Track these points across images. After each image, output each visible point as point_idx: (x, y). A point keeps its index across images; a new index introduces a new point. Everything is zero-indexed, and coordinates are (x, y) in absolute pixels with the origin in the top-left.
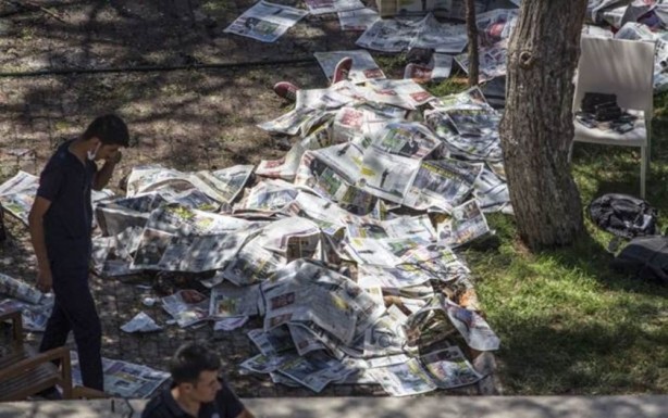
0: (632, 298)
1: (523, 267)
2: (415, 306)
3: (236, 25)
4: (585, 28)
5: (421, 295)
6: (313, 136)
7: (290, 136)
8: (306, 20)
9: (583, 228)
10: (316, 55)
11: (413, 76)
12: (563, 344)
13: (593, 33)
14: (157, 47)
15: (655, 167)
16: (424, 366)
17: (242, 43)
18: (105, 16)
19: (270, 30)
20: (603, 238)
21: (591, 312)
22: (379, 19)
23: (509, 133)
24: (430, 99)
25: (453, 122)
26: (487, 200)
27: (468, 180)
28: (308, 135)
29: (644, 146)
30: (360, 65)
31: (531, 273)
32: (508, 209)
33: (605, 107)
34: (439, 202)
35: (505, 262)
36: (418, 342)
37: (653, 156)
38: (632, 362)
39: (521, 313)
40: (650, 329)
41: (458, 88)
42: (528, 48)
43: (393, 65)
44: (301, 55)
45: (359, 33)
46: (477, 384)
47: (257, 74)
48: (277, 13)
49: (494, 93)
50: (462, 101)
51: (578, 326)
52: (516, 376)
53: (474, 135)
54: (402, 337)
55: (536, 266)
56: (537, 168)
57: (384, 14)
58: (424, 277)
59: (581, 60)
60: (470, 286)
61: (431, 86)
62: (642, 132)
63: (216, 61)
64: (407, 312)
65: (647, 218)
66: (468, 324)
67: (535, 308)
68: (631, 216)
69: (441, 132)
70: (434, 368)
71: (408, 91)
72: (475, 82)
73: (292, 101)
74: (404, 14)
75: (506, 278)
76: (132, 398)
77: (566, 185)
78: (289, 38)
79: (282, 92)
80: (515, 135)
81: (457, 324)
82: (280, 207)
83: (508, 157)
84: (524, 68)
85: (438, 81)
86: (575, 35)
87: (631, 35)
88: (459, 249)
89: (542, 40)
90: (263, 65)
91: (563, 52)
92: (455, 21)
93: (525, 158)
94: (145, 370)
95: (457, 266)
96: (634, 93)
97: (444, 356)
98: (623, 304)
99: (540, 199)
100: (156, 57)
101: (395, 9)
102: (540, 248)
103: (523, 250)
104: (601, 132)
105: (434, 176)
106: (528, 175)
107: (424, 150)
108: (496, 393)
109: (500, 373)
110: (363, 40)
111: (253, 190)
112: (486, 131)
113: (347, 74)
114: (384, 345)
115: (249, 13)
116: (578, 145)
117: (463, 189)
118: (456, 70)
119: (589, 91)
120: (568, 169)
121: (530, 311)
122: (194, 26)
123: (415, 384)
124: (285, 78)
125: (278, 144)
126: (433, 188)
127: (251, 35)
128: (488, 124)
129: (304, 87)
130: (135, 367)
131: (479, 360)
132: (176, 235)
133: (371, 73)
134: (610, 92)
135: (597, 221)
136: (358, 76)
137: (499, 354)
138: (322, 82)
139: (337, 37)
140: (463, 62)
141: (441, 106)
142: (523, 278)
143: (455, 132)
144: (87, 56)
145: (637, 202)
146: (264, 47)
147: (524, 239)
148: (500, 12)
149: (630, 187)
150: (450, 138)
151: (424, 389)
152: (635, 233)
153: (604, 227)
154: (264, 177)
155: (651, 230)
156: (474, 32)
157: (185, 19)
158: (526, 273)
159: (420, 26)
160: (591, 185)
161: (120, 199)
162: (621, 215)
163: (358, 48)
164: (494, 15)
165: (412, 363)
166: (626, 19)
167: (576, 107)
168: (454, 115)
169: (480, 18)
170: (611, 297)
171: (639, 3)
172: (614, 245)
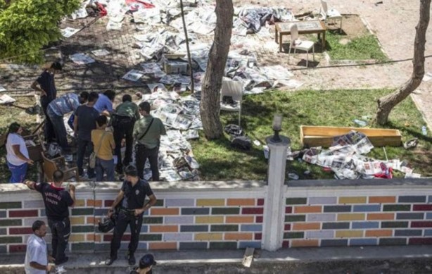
0: (237, 154)
1: (206, 145)
2: (176, 156)
3: (125, 76)
4: (224, 78)
5: (177, 153)
8: (145, 74)
9: (223, 134)
10: (148, 85)
11: (175, 90)
12: (217, 167)
13: (226, 79)
14: (104, 81)
15: (243, 116)
16: (178, 173)
17: (127, 81)
18: (89, 72)
19: (135, 77)
20: (228, 137)
21: (225, 157)
22: (165, 74)
23: (202, 107)
24: (180, 97)
25: (187, 104)
26: (196, 126)
27: (191, 120)
29: (240, 111)
30: (161, 87)
31: (208, 146)
32: (202, 129)
33: (229, 100)
34: (183, 126)
35: (200, 143)
36: (177, 166)
37: (242, 114)
38: (235, 171)
39: (205, 158)
40: (241, 162)
41: (188, 94)
42: (207, 83)
43: (169, 87)
44: (144, 85)
45: (160, 78)
46: (192, 178)
47: (131, 89)
48: (137, 73)
49: (198, 95)
50: (189, 98)
51: (221, 162)
52: (204, 175)
53: (193, 107)
54: (172, 165)
55: (209, 144)
56: (210, 117)
57: (167, 73)
58: (178, 148)
59: (222, 86)
60: (191, 150)
61: (180, 93)
62: (239, 107)
63: (119, 86)
64: (173, 158)
65: (241, 131)
66: (190, 161)
67: (209, 156)
68: (236, 130)
69: (183, 106)
70: (181, 173)
71: (174, 94)
72: (193, 92)
73: (141, 97)
74: (173, 73)
75: (201, 148)
77: (218, 122)
78: (141, 79)
79: (138, 95)
80: (204, 107)
81: (187, 161)
83: (202, 113)
84: (206, 89)
85: (183, 92)
86: (221, 80)
87: (236, 80)
88: (188, 140)
89: (212, 81)
90: (133, 87)
91: (217, 84)
92: (187, 75)
93: (207, 114)
95: (188, 145)
96: (237, 95)
97: (183, 170)
98: (234, 155)
99: (211, 125)
100: (102, 84)
101: (170, 72)
102: (210, 139)
103: (206, 140)
104: (228, 107)
105: (181, 119)
106: (207, 119)
107: (178, 111)
108: (197, 180)
109: (199, 175)
110: (161, 80)
112: (196, 106)
113: (157, 90)
114: (166, 167)
115: (129, 73)
116: (221, 110)
117: (189, 122)
118: (187, 89)
119: (226, 95)
120: (218, 117)
121: (208, 157)
122: (114, 76)
123: (175, 178)
124: (139, 91)
126: (181, 122)
127: (130, 79)
128: (196, 104)
129: (146, 93)
131: (193, 171)
133: (163, 90)
134: (230, 95)
135: (226, 132)
136: (159, 90)
137: (199, 169)
138: (149, 92)
139: (153, 79)
140: (190, 88)
141: (184, 99)
142: (206, 148)
143: (187, 106)
144: (83, 84)
145: (238, 126)
146: (134, 82)
147: (206, 137)
148: (200, 73)
149: (236, 122)
150: (185, 108)
151: (178, 179)
152: (237, 135)
153: (228, 134)
155: (242, 134)
156: (192, 78)
157: (111, 74)
158: (206, 146)
159: (178, 77)
160: (225, 122)
162: (234, 130)
163: (160, 83)
164: (197, 74)
165: (174, 172)
166: (235, 75)
167: (221, 100)
168: (187, 102)
169: (194, 74)
170: (230, 153)
171: (238, 71)
172: (231, 138)
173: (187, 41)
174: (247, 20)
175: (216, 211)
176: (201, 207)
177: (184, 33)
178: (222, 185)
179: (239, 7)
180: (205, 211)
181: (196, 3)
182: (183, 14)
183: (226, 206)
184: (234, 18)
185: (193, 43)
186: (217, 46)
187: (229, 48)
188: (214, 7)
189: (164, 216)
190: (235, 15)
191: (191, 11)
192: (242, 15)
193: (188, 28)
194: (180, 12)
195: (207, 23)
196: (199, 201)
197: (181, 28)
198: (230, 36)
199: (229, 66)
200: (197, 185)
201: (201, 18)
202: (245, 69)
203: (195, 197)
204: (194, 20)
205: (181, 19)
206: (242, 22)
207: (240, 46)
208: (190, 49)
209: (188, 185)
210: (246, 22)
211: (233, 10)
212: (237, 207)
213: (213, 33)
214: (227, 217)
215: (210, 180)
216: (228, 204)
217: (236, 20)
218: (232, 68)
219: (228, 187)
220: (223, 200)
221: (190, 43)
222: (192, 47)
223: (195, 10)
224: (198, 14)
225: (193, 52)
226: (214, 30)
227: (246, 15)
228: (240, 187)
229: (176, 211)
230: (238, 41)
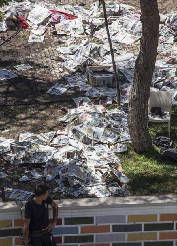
0: (167, 166)
1: (135, 158)
2: (104, 171)
3: (50, 91)
4: (151, 88)
5: (106, 167)
6: (73, 122)
7: (66, 123)
8: (70, 88)
9: (152, 147)
10: (73, 99)
11: (101, 104)
12: (147, 180)
13: (153, 90)
14: (27, 98)
15: (173, 128)
16: (107, 188)
17: (52, 96)
18: (11, 89)
19: (60, 92)
20: (158, 149)
21: (155, 171)
22: (91, 87)
23: (130, 120)
24: (106, 110)
25: (113, 117)
26: (124, 139)
27: (118, 133)
28: (71, 122)
29: (169, 122)
30: (86, 101)
31: (138, 160)
32: (130, 142)
33: (158, 111)
34: (110, 140)
35: (130, 157)
36: (105, 181)
37: (172, 125)
38: (168, 185)
39: (135, 172)
40: (173, 175)
41: (115, 107)
42: (134, 95)
43: (96, 100)
44: (69, 99)
45: (85, 92)
46: (123, 193)
47: (56, 104)
48: (62, 87)
49: (125, 108)
50: (116, 111)
51: (152, 175)
52: (134, 190)
53: (120, 120)
54: (100, 180)
55: (139, 158)
56: (138, 130)
57: (93, 86)
58: (106, 162)
59: (150, 98)
60: (120, 165)
61: (106, 106)
62: (168, 118)
63: (44, 101)
64: (102, 173)
65: (171, 143)
66: (120, 175)
67: (139, 170)
68: (166, 143)
69: (110, 120)
70: (110, 189)
71: (100, 108)
72: (119, 105)
73: (67, 112)
74: (98, 86)
75: (130, 162)
76: (22, 200)
77: (147, 134)
78: (65, 93)
79: (63, 110)
80: (132, 120)
81: (117, 175)
82: (64, 143)
83: (130, 126)
84: (134, 101)
85: (109, 105)
86: (148, 90)
87: (165, 90)
88: (116, 154)
89: (139, 92)
90: (58, 102)
91: (145, 96)
92: (113, 87)
93: (135, 127)
94: (26, 192)
95: (116, 159)
96: (166, 107)
97: (113, 185)
98: (165, 168)
99: (139, 138)
100: (26, 100)
101: (96, 85)
102: (140, 153)
103: (135, 153)
104: (157, 119)
105: (108, 133)
106: (136, 132)
107: (105, 125)
108: (128, 195)
109: (129, 190)
110: (87, 94)
111: (56, 138)
112: (123, 119)
113: (82, 104)
114: (95, 182)
115: (53, 87)
116: (150, 122)
117: (117, 136)
118: (114, 102)
119: (153, 107)
120: (147, 130)
121: (138, 171)
122: (37, 91)
123: (105, 194)
124: (64, 105)
125: (63, 125)
126: (108, 136)
127: (54, 93)
128: (124, 117)
129: (71, 108)
130: (23, 191)
131: (123, 186)
132: (34, 152)
133: (89, 103)
134: (159, 107)
135: (156, 144)
136: (85, 104)
137: (129, 184)
138: (75, 106)
139: (79, 93)
140: (116, 99)
141: (110, 112)
142: (135, 161)
144: (6, 101)
145: (168, 138)
146: (58, 97)
147: (135, 150)
148: (126, 84)
149: (165, 134)
150: (113, 121)
151: (108, 195)
152: (167, 148)
153: (158, 146)
154: (59, 135)
155: (172, 147)
156: (119, 91)
157: (35, 89)
158: (136, 160)
159: (104, 89)
160: (154, 134)
161: (17, 142)
162: (163, 142)
163: (85, 96)
164: (124, 85)
165: (104, 188)
166: (163, 86)
167: (149, 111)
168: (114, 115)
169: (120, 86)
170: (161, 166)
171: (167, 81)
172: (161, 151)
173: (112, 52)
174: (174, 27)
175: (148, 227)
176: (132, 223)
177: (108, 44)
178: (154, 200)
179: (165, 13)
180: (138, 228)
181: (120, 12)
182: (107, 24)
183: (159, 222)
184: (161, 25)
185: (118, 54)
186: (144, 56)
187: (156, 57)
188: (139, 16)
189: (95, 234)
190: (162, 23)
191: (115, 20)
192: (169, 22)
193: (113, 38)
194: (104, 21)
195: (132, 33)
196: (130, 217)
197: (106, 39)
198: (157, 45)
199: (156, 76)
200: (128, 201)
201: (125, 27)
202: (173, 78)
203: (126, 213)
204: (118, 30)
205: (105, 29)
206: (168, 29)
207: (168, 55)
208: (115, 60)
209: (118, 201)
210: (173, 29)
211: (159, 18)
212: (171, 222)
213: (139, 42)
214: (160, 234)
215: (141, 195)
216: (161, 220)
217: (162, 27)
218: (160, 78)
219: (160, 201)
220: (156, 216)
221: (115, 54)
222: (117, 58)
223: (119, 19)
224: (122, 23)
225: (119, 63)
226: (140, 39)
227: (172, 23)
228: (173, 201)
229: (107, 229)
230: (165, 49)
